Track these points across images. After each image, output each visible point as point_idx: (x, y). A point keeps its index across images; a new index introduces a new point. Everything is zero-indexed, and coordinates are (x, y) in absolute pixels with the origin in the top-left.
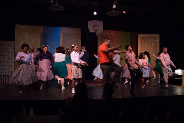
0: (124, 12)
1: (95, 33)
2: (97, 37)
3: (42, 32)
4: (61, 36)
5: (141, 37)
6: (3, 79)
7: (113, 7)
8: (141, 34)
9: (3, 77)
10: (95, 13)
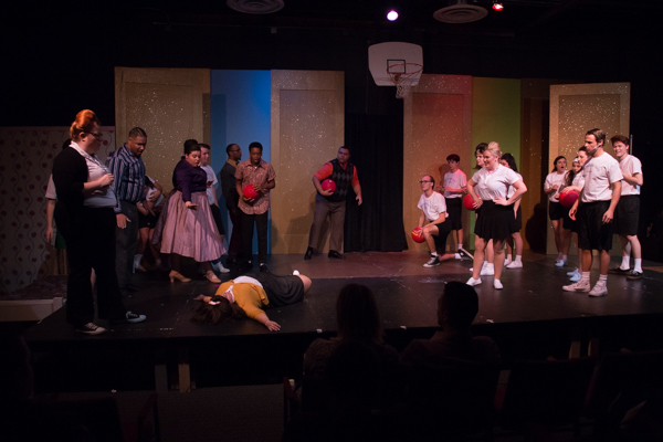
0: (498, 7)
1: (394, 88)
2: (401, 101)
3: (208, 91)
4: (275, 99)
5: (561, 97)
8: (560, 85)
10: (392, 16)
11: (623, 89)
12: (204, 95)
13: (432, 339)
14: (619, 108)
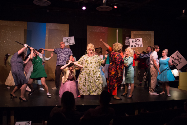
0: (116, 7)
3: (26, 29)
5: (134, 34)
7: (104, 2)
8: (134, 31)
10: (84, 8)
11: (152, 33)
12: (25, 30)
13: (96, 108)
14: (151, 38)
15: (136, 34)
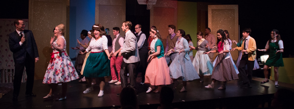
1: (146, 5)
2: (149, 11)
3: (69, 5)
4: (97, 9)
5: (212, 10)
6: (11, 75)
8: (212, 5)
9: (11, 72)
11: (236, 7)
14: (234, 14)
15: (215, 10)
